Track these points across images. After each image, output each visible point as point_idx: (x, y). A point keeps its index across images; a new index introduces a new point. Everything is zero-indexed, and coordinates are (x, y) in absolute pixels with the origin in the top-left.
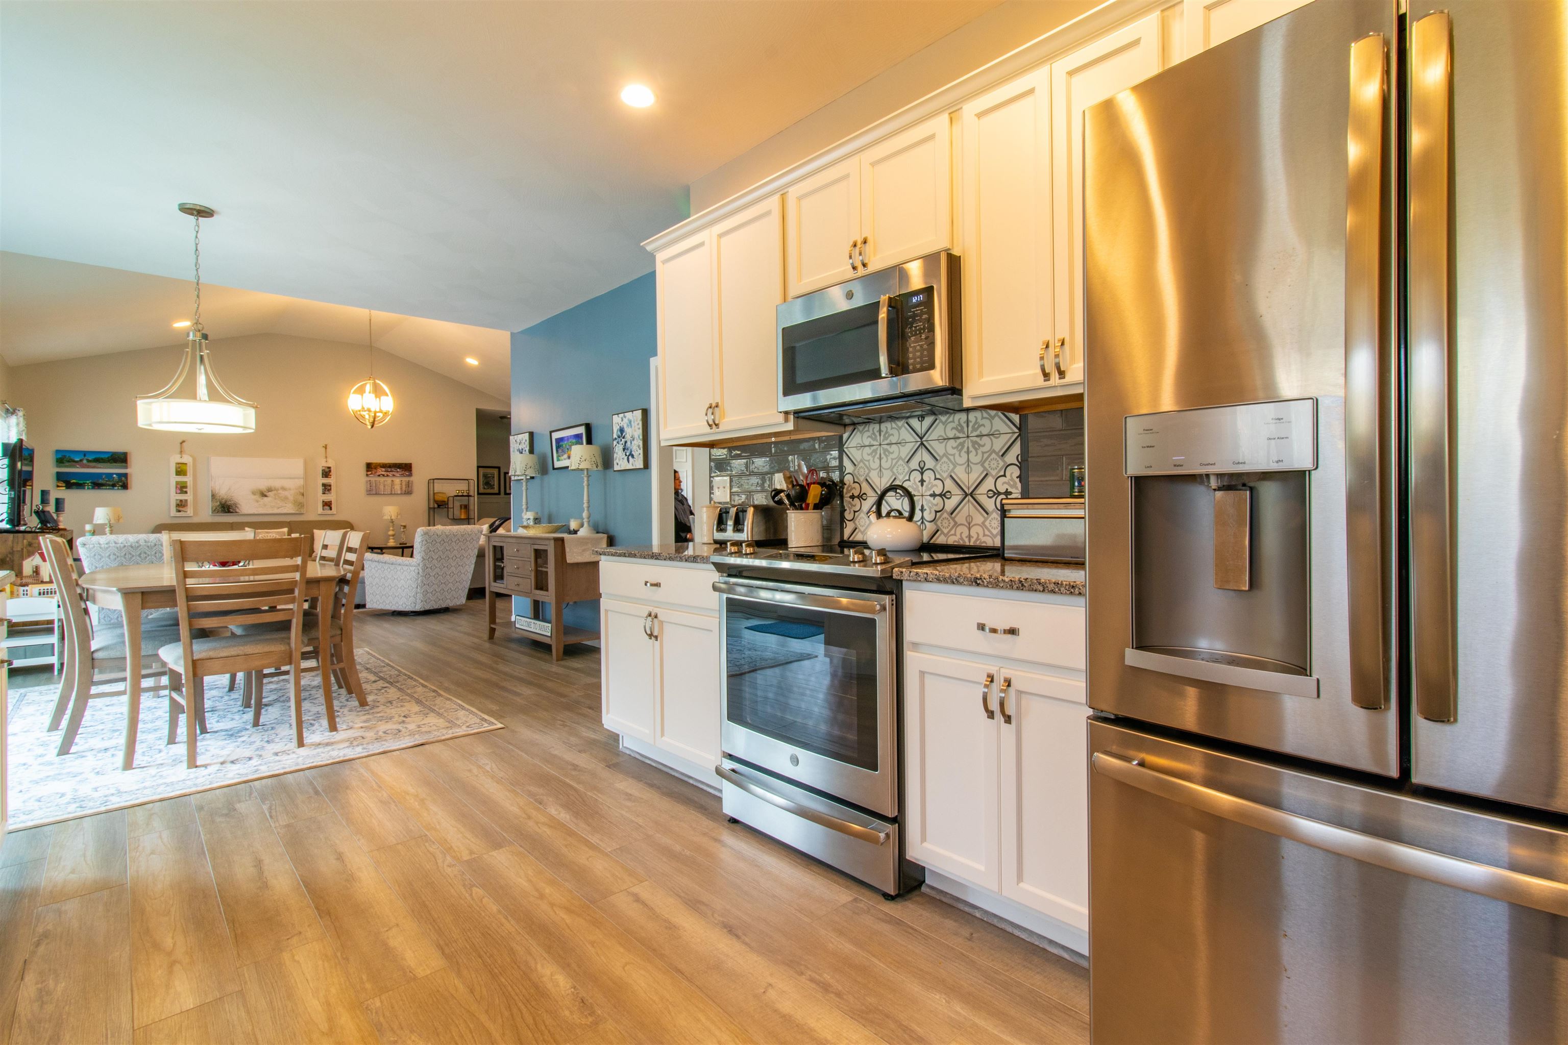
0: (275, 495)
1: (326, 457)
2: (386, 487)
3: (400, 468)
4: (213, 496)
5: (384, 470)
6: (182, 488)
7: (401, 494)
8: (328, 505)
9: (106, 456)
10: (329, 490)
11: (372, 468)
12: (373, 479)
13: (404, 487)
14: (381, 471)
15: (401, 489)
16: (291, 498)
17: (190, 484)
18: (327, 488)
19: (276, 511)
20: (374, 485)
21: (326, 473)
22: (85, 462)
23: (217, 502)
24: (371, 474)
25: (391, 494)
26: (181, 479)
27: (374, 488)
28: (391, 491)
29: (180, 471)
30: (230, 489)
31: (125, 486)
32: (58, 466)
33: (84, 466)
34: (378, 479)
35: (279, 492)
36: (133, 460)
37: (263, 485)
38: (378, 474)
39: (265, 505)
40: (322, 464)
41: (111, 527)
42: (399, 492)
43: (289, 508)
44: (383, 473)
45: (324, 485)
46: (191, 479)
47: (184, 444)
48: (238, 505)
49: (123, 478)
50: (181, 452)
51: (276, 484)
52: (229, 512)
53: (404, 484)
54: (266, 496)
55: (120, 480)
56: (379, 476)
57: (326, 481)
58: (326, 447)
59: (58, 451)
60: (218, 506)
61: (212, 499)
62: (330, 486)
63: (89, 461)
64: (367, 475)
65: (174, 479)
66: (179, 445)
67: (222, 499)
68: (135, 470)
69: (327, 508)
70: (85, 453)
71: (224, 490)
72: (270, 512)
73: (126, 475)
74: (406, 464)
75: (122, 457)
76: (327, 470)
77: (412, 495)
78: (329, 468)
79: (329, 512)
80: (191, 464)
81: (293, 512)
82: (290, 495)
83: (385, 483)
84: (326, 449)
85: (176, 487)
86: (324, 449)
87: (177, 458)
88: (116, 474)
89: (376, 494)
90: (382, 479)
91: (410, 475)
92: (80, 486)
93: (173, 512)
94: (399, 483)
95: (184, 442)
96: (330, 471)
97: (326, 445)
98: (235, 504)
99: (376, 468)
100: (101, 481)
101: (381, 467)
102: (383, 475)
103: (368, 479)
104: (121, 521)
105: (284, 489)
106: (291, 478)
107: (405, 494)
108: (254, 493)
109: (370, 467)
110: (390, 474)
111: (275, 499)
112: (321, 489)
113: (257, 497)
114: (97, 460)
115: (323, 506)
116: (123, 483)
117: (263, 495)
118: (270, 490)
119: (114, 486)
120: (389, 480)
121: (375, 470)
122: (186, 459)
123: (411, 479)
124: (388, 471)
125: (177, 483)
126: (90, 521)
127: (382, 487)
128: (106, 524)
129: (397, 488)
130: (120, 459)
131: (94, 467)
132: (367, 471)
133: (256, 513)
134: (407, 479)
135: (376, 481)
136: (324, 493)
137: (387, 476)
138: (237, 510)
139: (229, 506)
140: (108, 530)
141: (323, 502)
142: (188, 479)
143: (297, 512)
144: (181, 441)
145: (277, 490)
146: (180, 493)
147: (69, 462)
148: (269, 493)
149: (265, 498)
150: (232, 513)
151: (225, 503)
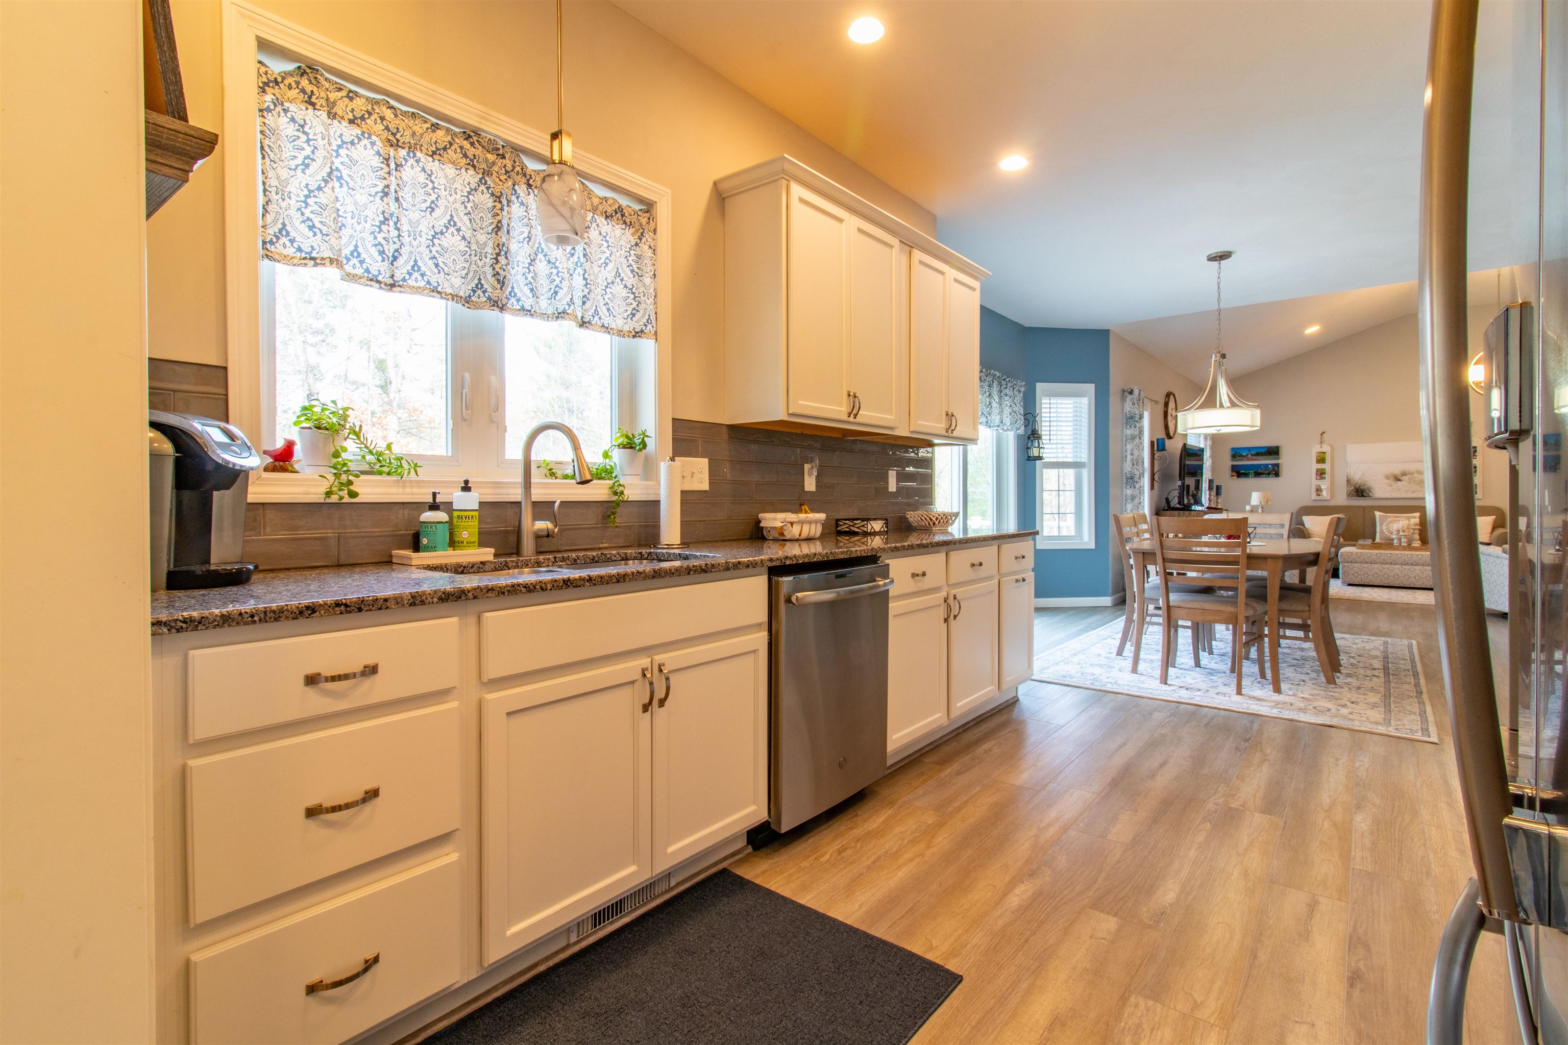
0: (1410, 478)
4: (1348, 481)
6: (1321, 474)
9: (1264, 450)
10: (1474, 472)
17: (1328, 471)
19: (1410, 495)
22: (1250, 456)
23: (1351, 487)
26: (1320, 466)
29: (1321, 460)
30: (1364, 474)
31: (1277, 475)
32: (1232, 460)
33: (1249, 460)
35: (1414, 476)
36: (1284, 452)
37: (1396, 469)
39: (1399, 489)
41: (1262, 508)
46: (1329, 466)
47: (1325, 435)
48: (1372, 490)
49: (1276, 468)
50: (1321, 442)
51: (1410, 467)
52: (1363, 496)
54: (1400, 480)
55: (1274, 470)
59: (1233, 449)
60: (1353, 490)
61: (1347, 484)
62: (1475, 467)
63: (1252, 455)
65: (1316, 466)
66: (1320, 436)
67: (1356, 484)
68: (1284, 460)
70: (1249, 449)
71: (1358, 474)
72: (1404, 496)
73: (1278, 465)
75: (1275, 450)
80: (1330, 452)
85: (1316, 474)
87: (1317, 448)
88: (1272, 465)
92: (1246, 475)
93: (1314, 497)
95: (1324, 433)
98: (1369, 489)
100: (1260, 471)
104: (1270, 503)
105: (1419, 472)
108: (1387, 477)
111: (1410, 483)
113: (1391, 481)
114: (1258, 454)
116: (1275, 472)
117: (1397, 479)
118: (1404, 474)
119: (1269, 474)
122: (1326, 448)
125: (1318, 470)
126: (1249, 503)
128: (1258, 506)
130: (1274, 452)
131: (1256, 460)
133: (1390, 497)
138: (1371, 494)
139: (1363, 490)
140: (1260, 510)
142: (1326, 466)
144: (1321, 432)
145: (1412, 473)
146: (1319, 479)
147: (1239, 456)
148: (1403, 477)
149: (1399, 482)
150: (1365, 497)
151: (1359, 487)
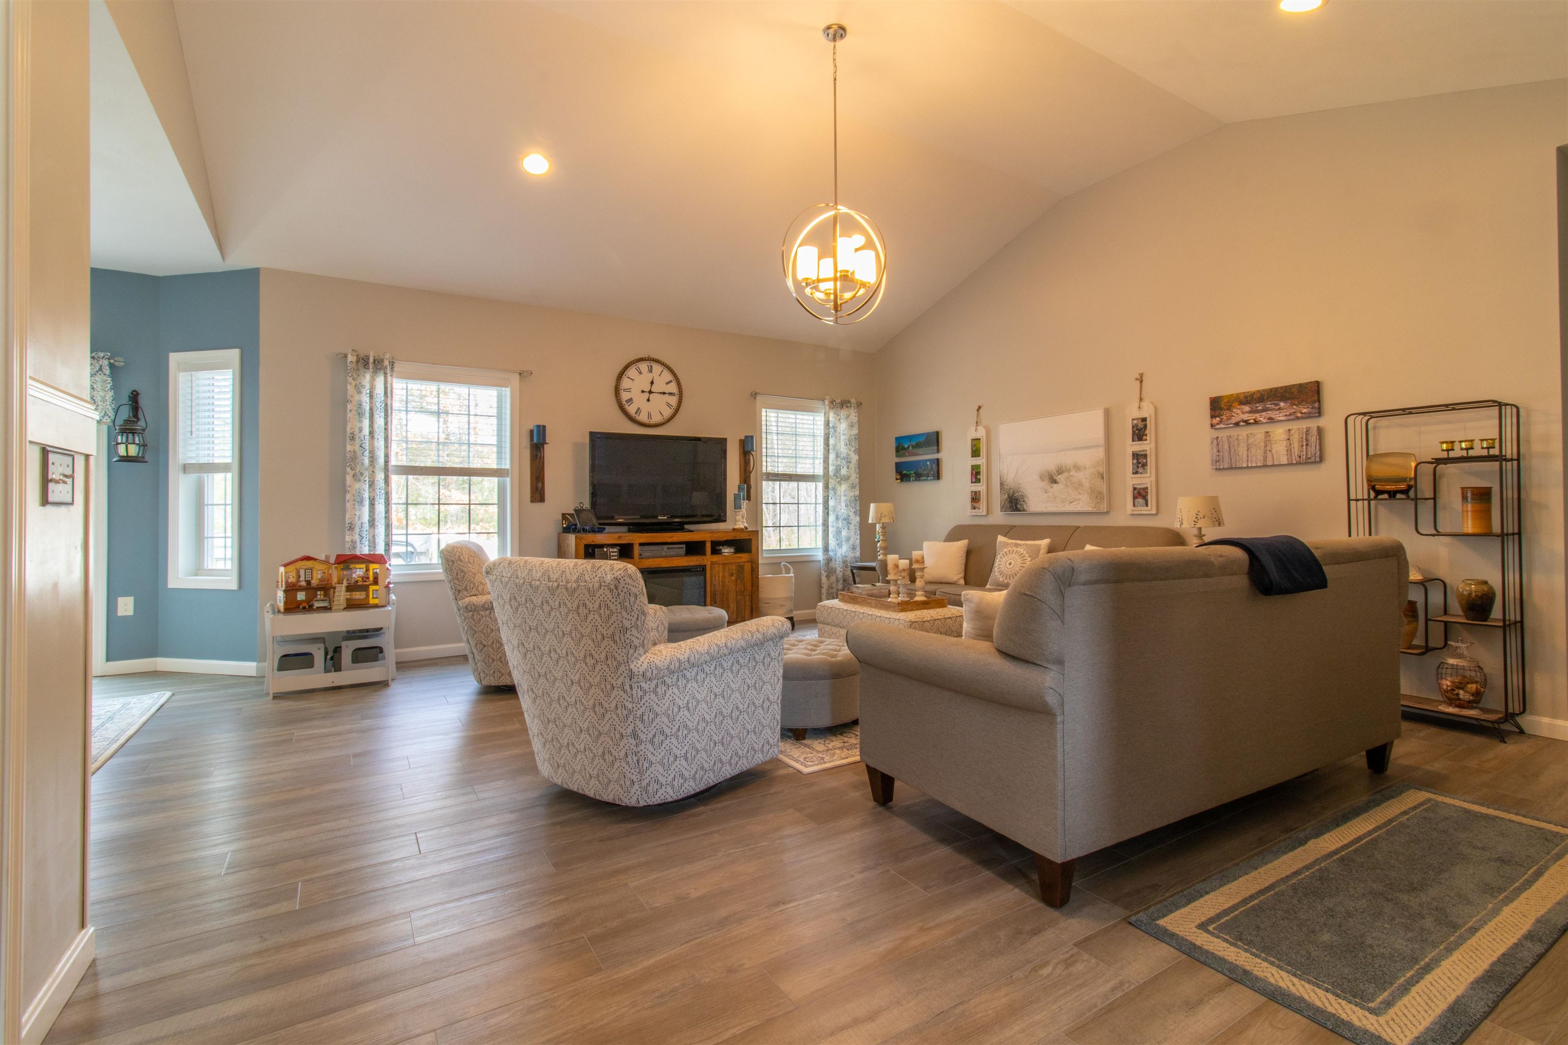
0: (1067, 478)
1: (1141, 399)
2: (1253, 450)
3: (1284, 398)
4: (1002, 485)
5: (1247, 408)
6: (976, 475)
7: (1291, 464)
8: (1140, 494)
9: (925, 439)
10: (1144, 465)
11: (1221, 409)
12: (1223, 434)
13: (1296, 445)
14: (1241, 413)
15: (1289, 451)
16: (1086, 484)
17: (983, 470)
18: (1140, 460)
19: (1069, 508)
20: (1226, 447)
21: (1139, 433)
22: (911, 448)
23: (1005, 494)
24: (1221, 422)
25: (1265, 466)
26: (975, 461)
27: (1226, 454)
28: (1265, 458)
29: (976, 450)
30: (1017, 473)
31: (939, 476)
32: (896, 456)
33: (910, 454)
34: (1234, 432)
35: (1071, 473)
36: (944, 441)
37: (1050, 463)
38: (1234, 420)
39: (1055, 498)
40: (1133, 412)
42: (1284, 460)
43: (1083, 504)
44: (1246, 417)
45: (1136, 456)
46: (984, 460)
47: (981, 411)
48: (1026, 500)
49: (937, 466)
50: (977, 422)
51: (1068, 459)
52: (1017, 510)
53: (1295, 438)
54: (1055, 482)
55: (932, 468)
56: (1237, 424)
57: (1138, 447)
58: (1141, 380)
59: (894, 438)
60: (1006, 500)
61: (1002, 490)
62: (1145, 456)
63: (913, 447)
64: (1212, 426)
65: (970, 462)
66: (976, 412)
67: (1010, 489)
68: (944, 453)
69: (1140, 501)
70: (913, 438)
71: (1012, 473)
72: (1061, 509)
73: (938, 462)
74: (1300, 385)
75: (936, 437)
76: (1141, 425)
77: (1323, 466)
78: (1144, 420)
79: (1144, 510)
80: (985, 438)
81: (1088, 509)
82: (1083, 477)
83: (1250, 441)
84: (1141, 382)
85: (972, 473)
86: (1138, 383)
87: (974, 433)
88: (933, 461)
89: (1231, 468)
90: (1243, 432)
91: (1319, 413)
92: (907, 478)
93: (970, 509)
94: (1284, 437)
95: (979, 408)
96: (1145, 426)
97: (1141, 375)
98: (1023, 496)
99: (1229, 408)
100: (920, 470)
101: (1242, 403)
102: (1247, 422)
103: (1215, 434)
105: (1077, 468)
106: (1085, 448)
107: (1299, 463)
108: (1041, 477)
109: (1218, 406)
110: (1262, 417)
111: (1067, 486)
112: (1129, 463)
113: (1045, 484)
114: (918, 445)
115: (1135, 498)
116: (936, 471)
117: (1053, 479)
118: (1060, 471)
119: (932, 475)
120: (1258, 432)
121: (1228, 413)
122: (981, 432)
123: (1322, 422)
124: (1257, 412)
125: (973, 467)
127: (1242, 451)
129: (1280, 452)
130: (935, 440)
131: (917, 454)
132: (1213, 417)
133: (1045, 510)
134: (1313, 424)
135: (1229, 437)
136: (1136, 473)
137: (1256, 422)
138: (1025, 507)
139: (1017, 500)
141: (1135, 489)
142: (982, 461)
143: (1095, 510)
144: (977, 408)
145: (1069, 470)
146: (975, 482)
147: (902, 450)
148: (1060, 476)
149: (1055, 486)
150: (1020, 511)
151: (1013, 495)
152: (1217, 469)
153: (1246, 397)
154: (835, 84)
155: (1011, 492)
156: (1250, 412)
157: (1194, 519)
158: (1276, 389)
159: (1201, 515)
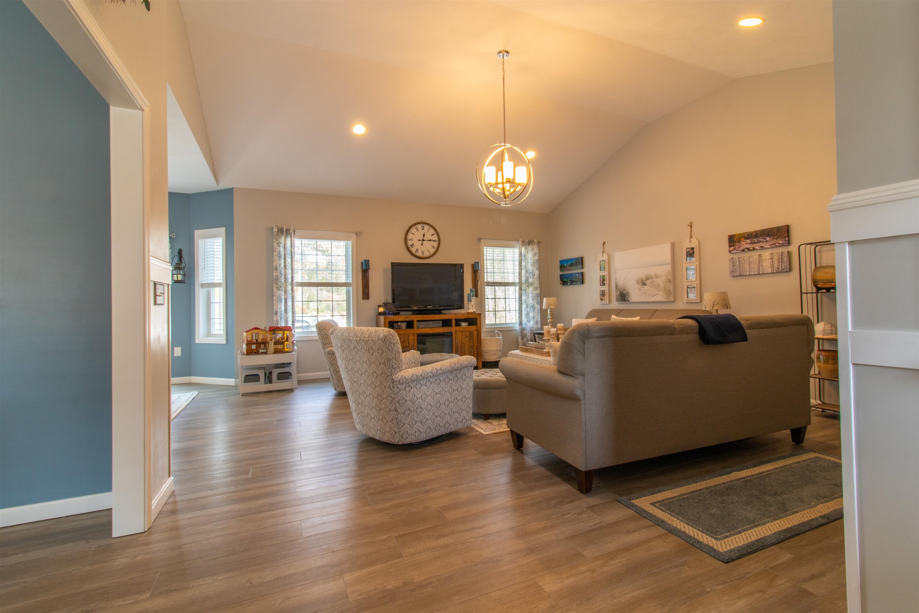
0: (651, 282)
1: (691, 237)
2: (752, 265)
3: (769, 235)
4: (617, 286)
5: (748, 241)
6: (603, 281)
7: (773, 273)
8: (691, 291)
9: (575, 261)
11: (734, 242)
12: (736, 256)
13: (776, 262)
14: (745, 245)
15: (772, 265)
16: (662, 286)
17: (607, 278)
19: (652, 299)
20: (738, 263)
21: (690, 256)
23: (618, 291)
24: (734, 249)
25: (759, 274)
26: (602, 273)
27: (738, 268)
28: (759, 270)
29: (603, 267)
30: (624, 280)
31: (583, 282)
32: (560, 271)
33: (568, 269)
34: (742, 255)
35: (653, 280)
36: (586, 262)
37: (642, 274)
38: (742, 248)
39: (645, 293)
40: (687, 245)
41: (550, 311)
42: (769, 271)
43: (660, 297)
44: (748, 246)
46: (607, 273)
47: (605, 245)
48: (629, 294)
49: (582, 276)
50: (603, 251)
51: (652, 271)
52: (625, 300)
53: (775, 258)
54: (645, 284)
55: (579, 278)
56: (743, 250)
57: (690, 264)
58: (691, 225)
59: (559, 261)
60: (619, 295)
61: (616, 289)
63: (569, 266)
64: (730, 251)
65: (599, 274)
66: (603, 245)
67: (621, 289)
68: (586, 269)
69: (691, 295)
70: (569, 261)
71: (622, 279)
72: (648, 300)
73: (582, 273)
74: (778, 228)
75: (581, 260)
76: (691, 251)
77: (791, 274)
78: (693, 249)
79: (693, 300)
80: (607, 260)
81: (663, 299)
82: (660, 281)
83: (751, 260)
84: (691, 227)
85: (601, 280)
86: (689, 227)
87: (600, 257)
88: (578, 274)
89: (740, 276)
90: (747, 255)
91: (789, 243)
92: (566, 283)
93: (600, 301)
94: (769, 257)
95: (604, 243)
96: (694, 252)
97: (691, 223)
98: (628, 293)
99: (739, 241)
100: (573, 279)
101: (746, 238)
102: (748, 249)
103: (731, 256)
105: (657, 276)
106: (661, 265)
107: (777, 272)
108: (637, 282)
109: (733, 240)
110: (757, 246)
111: (651, 287)
112: (685, 273)
113: (639, 286)
114: (572, 265)
115: (688, 293)
116: (582, 279)
117: (643, 283)
118: (647, 278)
119: (578, 282)
120: (755, 255)
121: (738, 244)
122: (605, 257)
123: (790, 248)
124: (754, 243)
125: (601, 277)
127: (746, 265)
129: (767, 266)
130: (581, 262)
131: (571, 269)
132: (730, 246)
133: (640, 301)
134: (785, 250)
135: (739, 258)
136: (689, 279)
137: (754, 249)
138: (629, 299)
139: (625, 295)
141: (688, 288)
143: (666, 300)
145: (652, 278)
146: (602, 285)
147: (563, 267)
148: (647, 281)
149: (645, 286)
150: (626, 301)
151: (622, 292)
152: (733, 276)
153: (748, 235)
154: (504, 81)
155: (621, 290)
156: (750, 243)
157: (712, 305)
158: (765, 230)
159: (716, 303)
